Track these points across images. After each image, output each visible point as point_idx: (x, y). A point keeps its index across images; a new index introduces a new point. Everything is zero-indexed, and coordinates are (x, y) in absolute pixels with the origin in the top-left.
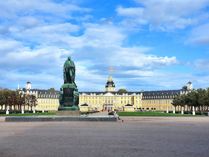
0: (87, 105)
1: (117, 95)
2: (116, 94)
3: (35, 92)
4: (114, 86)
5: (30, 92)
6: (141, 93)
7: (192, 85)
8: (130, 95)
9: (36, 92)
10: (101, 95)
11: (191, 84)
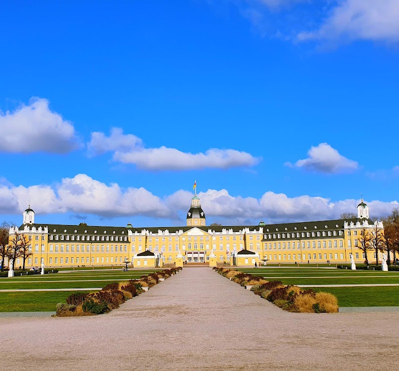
0: (152, 254)
1: (212, 233)
2: (210, 231)
3: (43, 229)
4: (202, 215)
5: (31, 229)
6: (260, 228)
7: (367, 208)
8: (236, 233)
9: (45, 228)
10: (179, 234)
11: (366, 206)
